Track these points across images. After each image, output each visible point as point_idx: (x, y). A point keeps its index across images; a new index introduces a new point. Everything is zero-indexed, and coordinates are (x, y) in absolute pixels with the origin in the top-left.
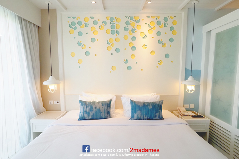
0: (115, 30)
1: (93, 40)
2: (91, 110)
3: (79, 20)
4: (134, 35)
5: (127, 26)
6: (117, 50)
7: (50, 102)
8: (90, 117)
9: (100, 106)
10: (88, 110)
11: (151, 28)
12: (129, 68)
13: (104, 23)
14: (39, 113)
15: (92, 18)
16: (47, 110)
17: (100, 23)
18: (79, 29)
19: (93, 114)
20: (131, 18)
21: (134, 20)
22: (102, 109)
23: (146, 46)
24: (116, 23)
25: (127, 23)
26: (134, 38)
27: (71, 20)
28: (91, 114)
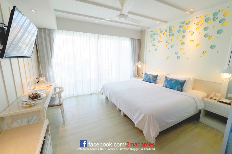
0: (172, 33)
1: (159, 42)
2: (147, 77)
3: (154, 32)
4: (184, 34)
5: (180, 29)
6: (172, 46)
7: (140, 73)
8: (146, 80)
9: (151, 76)
10: (146, 77)
11: (198, 26)
12: (178, 57)
13: (166, 30)
14: (135, 76)
15: (160, 29)
16: (139, 77)
17: (164, 31)
18: (154, 37)
19: (147, 79)
20: (183, 23)
21: (185, 24)
22: (151, 78)
23: (193, 40)
24: (173, 29)
25: (180, 27)
26: (184, 37)
27: (151, 33)
28: (146, 79)
